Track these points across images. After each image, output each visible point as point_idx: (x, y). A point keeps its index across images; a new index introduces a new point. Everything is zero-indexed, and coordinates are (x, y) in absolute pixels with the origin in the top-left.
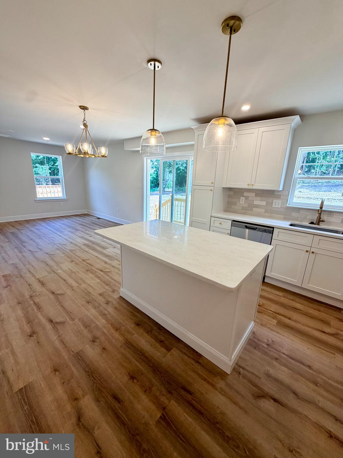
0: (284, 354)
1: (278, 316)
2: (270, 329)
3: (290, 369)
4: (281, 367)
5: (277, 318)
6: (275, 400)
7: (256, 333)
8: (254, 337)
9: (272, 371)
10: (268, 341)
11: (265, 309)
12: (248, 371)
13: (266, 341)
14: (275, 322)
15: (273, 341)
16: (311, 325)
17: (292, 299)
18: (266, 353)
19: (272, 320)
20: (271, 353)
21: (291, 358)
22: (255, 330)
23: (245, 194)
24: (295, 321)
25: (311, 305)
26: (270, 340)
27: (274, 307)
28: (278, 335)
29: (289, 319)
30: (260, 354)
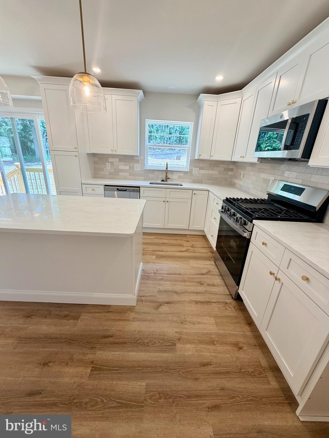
0: (165, 274)
1: (155, 253)
2: (153, 263)
3: (170, 281)
4: (166, 282)
5: (155, 254)
6: (167, 303)
7: (145, 270)
8: (144, 273)
9: (161, 288)
10: (154, 271)
11: (146, 251)
12: (147, 296)
13: (153, 272)
14: (154, 257)
15: (157, 270)
16: (175, 250)
17: (161, 238)
18: (155, 279)
19: (152, 256)
20: (158, 278)
21: (170, 274)
22: (144, 268)
23: (110, 160)
24: (166, 251)
25: (171, 238)
26: (155, 270)
27: (151, 248)
28: (158, 264)
29: (162, 251)
30: (151, 282)
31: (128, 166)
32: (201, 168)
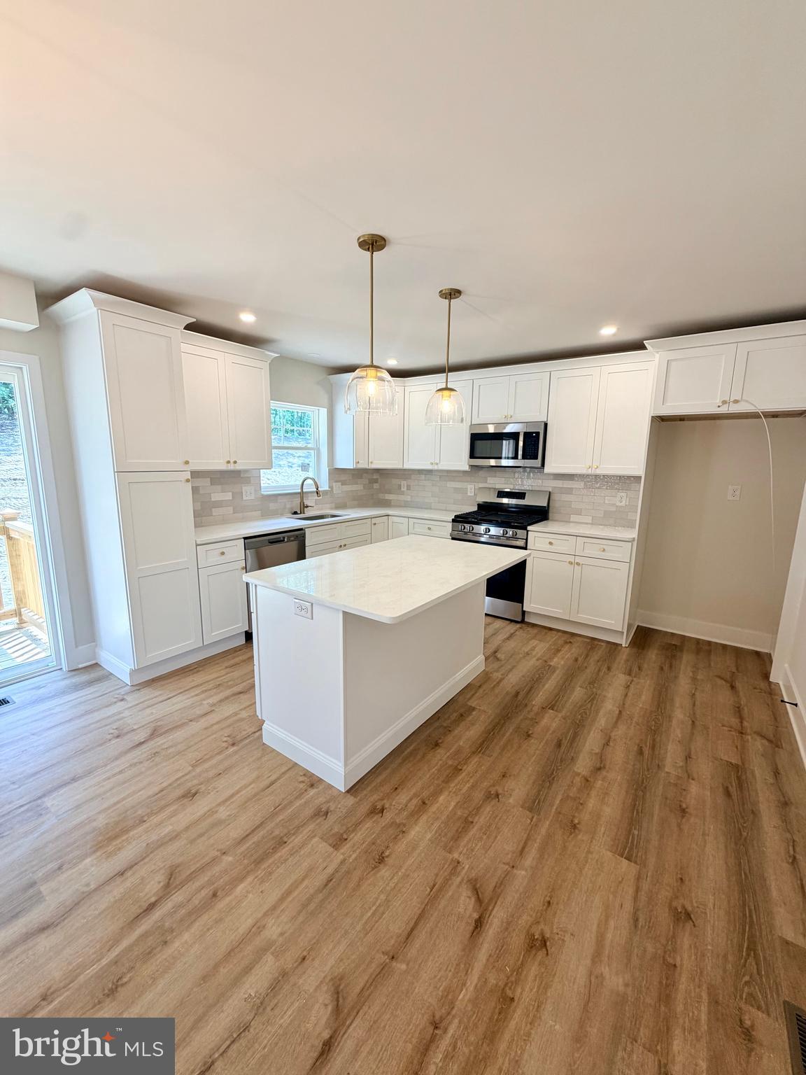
31: (231, 494)
32: (344, 483)
